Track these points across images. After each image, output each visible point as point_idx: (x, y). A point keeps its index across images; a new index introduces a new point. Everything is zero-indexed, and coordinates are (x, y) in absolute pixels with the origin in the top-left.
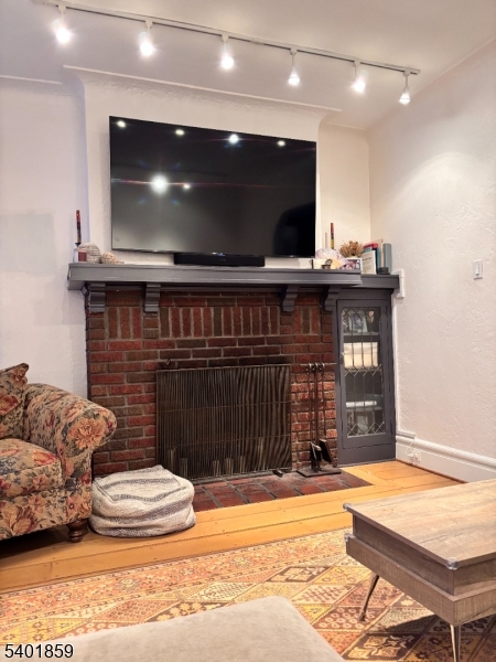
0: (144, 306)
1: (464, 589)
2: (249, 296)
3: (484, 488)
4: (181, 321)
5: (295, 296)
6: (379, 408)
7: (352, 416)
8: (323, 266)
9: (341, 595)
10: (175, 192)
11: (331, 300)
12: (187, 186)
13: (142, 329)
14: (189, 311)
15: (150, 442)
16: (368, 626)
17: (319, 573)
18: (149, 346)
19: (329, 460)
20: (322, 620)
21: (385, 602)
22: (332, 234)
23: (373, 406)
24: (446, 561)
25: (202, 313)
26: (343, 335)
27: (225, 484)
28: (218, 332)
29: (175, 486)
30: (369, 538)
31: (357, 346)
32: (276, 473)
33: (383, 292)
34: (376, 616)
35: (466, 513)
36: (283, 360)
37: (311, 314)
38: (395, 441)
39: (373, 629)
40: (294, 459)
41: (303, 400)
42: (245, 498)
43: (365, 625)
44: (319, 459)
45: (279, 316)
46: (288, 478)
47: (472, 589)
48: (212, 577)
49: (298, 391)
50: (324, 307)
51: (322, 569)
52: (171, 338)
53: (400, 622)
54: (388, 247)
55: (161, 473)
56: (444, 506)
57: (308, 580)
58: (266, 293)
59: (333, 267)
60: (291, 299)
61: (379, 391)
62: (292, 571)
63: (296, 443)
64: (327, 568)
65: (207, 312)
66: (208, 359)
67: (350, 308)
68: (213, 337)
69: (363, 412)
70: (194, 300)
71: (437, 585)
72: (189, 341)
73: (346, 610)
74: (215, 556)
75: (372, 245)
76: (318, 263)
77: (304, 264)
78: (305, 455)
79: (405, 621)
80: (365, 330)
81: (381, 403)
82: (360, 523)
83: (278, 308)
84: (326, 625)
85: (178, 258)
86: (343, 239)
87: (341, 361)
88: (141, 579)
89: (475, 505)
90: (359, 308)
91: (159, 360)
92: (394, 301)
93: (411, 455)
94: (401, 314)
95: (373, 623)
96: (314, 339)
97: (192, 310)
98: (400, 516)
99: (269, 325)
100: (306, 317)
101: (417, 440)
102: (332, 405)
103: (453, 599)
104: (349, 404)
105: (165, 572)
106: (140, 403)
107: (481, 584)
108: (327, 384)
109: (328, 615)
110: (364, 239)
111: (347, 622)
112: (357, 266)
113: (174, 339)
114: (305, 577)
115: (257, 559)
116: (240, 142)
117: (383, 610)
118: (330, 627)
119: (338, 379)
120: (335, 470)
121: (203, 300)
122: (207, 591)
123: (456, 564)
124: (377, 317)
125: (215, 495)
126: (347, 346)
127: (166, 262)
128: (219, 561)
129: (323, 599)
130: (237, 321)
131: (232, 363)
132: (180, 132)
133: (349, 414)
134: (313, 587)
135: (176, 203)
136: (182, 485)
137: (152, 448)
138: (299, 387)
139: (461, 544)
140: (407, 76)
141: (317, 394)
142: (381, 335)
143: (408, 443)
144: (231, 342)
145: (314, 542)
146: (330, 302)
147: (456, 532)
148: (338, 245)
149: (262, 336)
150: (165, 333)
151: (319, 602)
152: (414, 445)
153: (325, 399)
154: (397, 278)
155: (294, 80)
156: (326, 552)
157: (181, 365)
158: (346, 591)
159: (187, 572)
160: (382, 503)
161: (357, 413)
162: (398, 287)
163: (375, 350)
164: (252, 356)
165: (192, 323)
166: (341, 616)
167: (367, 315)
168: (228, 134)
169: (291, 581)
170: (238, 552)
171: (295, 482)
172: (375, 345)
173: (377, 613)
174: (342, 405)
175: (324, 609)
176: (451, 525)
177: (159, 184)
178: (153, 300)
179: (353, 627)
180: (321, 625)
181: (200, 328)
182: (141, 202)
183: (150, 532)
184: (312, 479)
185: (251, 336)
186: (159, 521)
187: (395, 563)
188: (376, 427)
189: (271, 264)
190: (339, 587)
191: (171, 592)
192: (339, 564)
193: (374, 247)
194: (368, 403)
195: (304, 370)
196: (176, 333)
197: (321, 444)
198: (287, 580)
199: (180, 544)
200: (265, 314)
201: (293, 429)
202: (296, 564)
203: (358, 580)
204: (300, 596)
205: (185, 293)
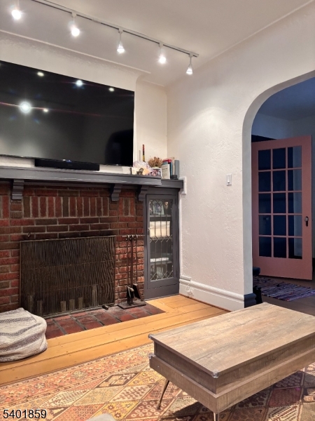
0: (11, 196)
1: (222, 389)
2: (89, 190)
3: (233, 317)
4: (39, 206)
5: (120, 191)
6: (170, 262)
7: (154, 267)
8: (138, 173)
9: (145, 392)
10: (37, 114)
11: (143, 194)
12: (46, 110)
13: (10, 211)
14: (45, 199)
15: (14, 291)
16: (162, 413)
17: (131, 378)
18: (15, 223)
19: (138, 297)
20: (133, 412)
21: (173, 394)
22: (144, 152)
23: (166, 261)
24: (212, 373)
25: (54, 201)
26: (149, 216)
27: (69, 317)
28: (66, 214)
29: (33, 323)
30: (164, 356)
31: (158, 223)
32: (104, 307)
33: (173, 190)
34: (167, 405)
35: (223, 335)
36: (110, 233)
37: (129, 203)
38: (179, 282)
39: (166, 415)
40: (116, 298)
41: (124, 259)
42: (82, 326)
43: (160, 413)
44: (132, 297)
45: (108, 204)
46: (112, 310)
47: (227, 388)
48: (58, 388)
49: (120, 253)
50: (138, 198)
51: (133, 374)
52: (31, 218)
53: (182, 408)
54: (177, 162)
55: (23, 313)
56: (210, 332)
57: (125, 383)
58: (100, 188)
59: (144, 174)
60: (117, 193)
61: (170, 251)
62: (114, 378)
63: (118, 287)
64: (136, 373)
65: (58, 200)
66: (58, 233)
67: (154, 200)
68: (62, 217)
69: (160, 265)
70: (48, 192)
71: (206, 387)
72: (44, 220)
73: (149, 402)
74: (60, 372)
75: (168, 161)
76: (135, 170)
77: (125, 170)
78: (124, 294)
79: (185, 406)
80: (163, 213)
81: (171, 259)
82: (159, 347)
83: (108, 199)
84: (135, 415)
85: (38, 162)
86: (150, 156)
87: (148, 233)
88: (5, 395)
89: (227, 330)
90: (159, 200)
91: (22, 234)
92: (180, 196)
93: (189, 291)
94: (184, 204)
95: (165, 410)
96: (132, 219)
97: (47, 199)
98: (184, 341)
99: (102, 210)
100: (126, 205)
101: (192, 282)
102: (142, 261)
103: (216, 396)
104: (152, 260)
105: (23, 388)
106: (8, 264)
107: (232, 384)
108: (139, 248)
109: (137, 408)
110: (163, 156)
111: (149, 411)
112: (159, 173)
113: (33, 218)
114: (122, 381)
115: (90, 371)
116: (83, 86)
117: (171, 400)
118: (138, 417)
119: (145, 245)
120: (142, 303)
121: (56, 192)
122: (54, 399)
123: (218, 374)
124: (170, 206)
125: (62, 325)
126: (152, 224)
127: (28, 165)
128: (63, 375)
129: (134, 396)
130: (80, 206)
131: (75, 235)
132: (41, 74)
133: (151, 267)
134: (127, 389)
135: (37, 122)
136: (38, 322)
137: (16, 295)
138: (121, 250)
139: (220, 359)
140: (191, 57)
141: (132, 255)
142: (172, 217)
143: (187, 284)
144: (75, 221)
145: (129, 355)
146: (142, 196)
147: (217, 351)
148: (147, 159)
149: (96, 217)
150: (27, 214)
151: (131, 399)
152: (191, 285)
153: (138, 258)
154: (182, 182)
155: (121, 50)
156: (136, 362)
157: (39, 237)
158: (149, 389)
159: (40, 386)
160: (173, 333)
161: (157, 265)
162: (183, 188)
163: (168, 226)
164: (90, 230)
165: (47, 208)
166: (145, 408)
167: (164, 204)
168: (75, 80)
169: (113, 385)
170: (77, 367)
171: (117, 313)
172: (169, 223)
173: (168, 402)
174: (148, 261)
175: (134, 404)
176: (214, 345)
177: (25, 107)
178: (18, 191)
179: (153, 415)
180: (132, 416)
181: (52, 212)
182: (11, 119)
183: (12, 358)
184: (127, 310)
185: (89, 217)
186: (20, 349)
187: (180, 373)
188: (168, 274)
189: (104, 170)
190: (144, 386)
191: (28, 403)
192: (145, 370)
193: (169, 162)
194: (164, 259)
195: (124, 239)
196: (35, 214)
197: (134, 287)
198: (111, 385)
199: (35, 365)
200: (99, 202)
201: (116, 278)
202: (117, 372)
203: (156, 380)
204: (118, 396)
205: (43, 187)
